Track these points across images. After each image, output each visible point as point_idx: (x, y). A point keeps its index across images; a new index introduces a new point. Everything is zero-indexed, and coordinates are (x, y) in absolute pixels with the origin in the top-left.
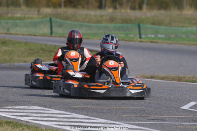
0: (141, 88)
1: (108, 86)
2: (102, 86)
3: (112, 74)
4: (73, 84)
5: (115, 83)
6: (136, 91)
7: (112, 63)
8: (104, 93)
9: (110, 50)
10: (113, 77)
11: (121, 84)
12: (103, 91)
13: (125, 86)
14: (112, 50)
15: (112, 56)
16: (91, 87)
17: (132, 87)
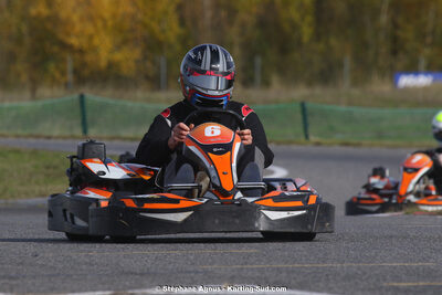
0: (300, 203)
1: (196, 201)
2: (177, 201)
3: (212, 162)
4: (97, 201)
5: (219, 190)
6: (284, 215)
7: (213, 131)
8: (185, 220)
9: (210, 93)
10: (213, 173)
11: (239, 195)
12: (180, 217)
13: (250, 200)
14: (217, 93)
15: (215, 109)
16: (147, 206)
17: (270, 203)
